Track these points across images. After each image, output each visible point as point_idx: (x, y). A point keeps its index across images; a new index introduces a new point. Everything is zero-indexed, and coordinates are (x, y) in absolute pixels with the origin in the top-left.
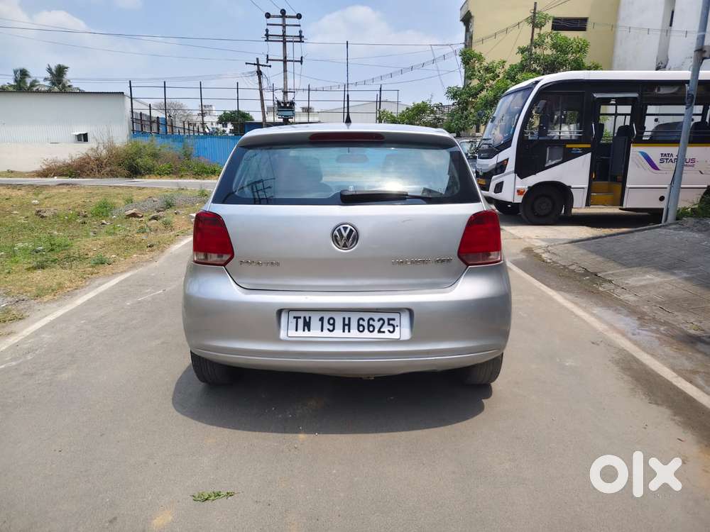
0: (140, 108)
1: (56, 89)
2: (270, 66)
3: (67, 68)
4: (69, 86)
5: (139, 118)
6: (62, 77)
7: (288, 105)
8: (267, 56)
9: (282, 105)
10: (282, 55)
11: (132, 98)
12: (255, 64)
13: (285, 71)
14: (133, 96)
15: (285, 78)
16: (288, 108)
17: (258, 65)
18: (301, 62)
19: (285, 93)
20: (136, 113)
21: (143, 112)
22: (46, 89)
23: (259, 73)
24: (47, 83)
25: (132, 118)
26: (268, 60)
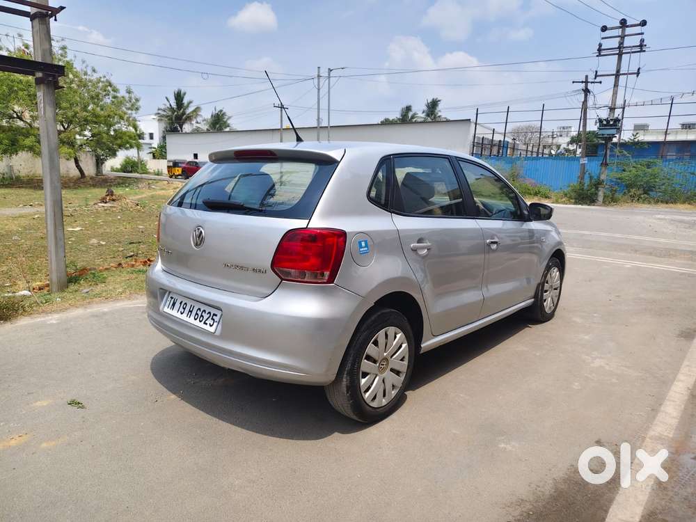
0: (483, 132)
1: (429, 119)
2: (601, 82)
3: (439, 101)
4: (439, 117)
5: (481, 142)
6: (436, 109)
7: (611, 123)
8: (596, 72)
9: (605, 122)
10: (615, 69)
11: (476, 124)
12: (582, 82)
13: (616, 85)
14: (478, 122)
15: (615, 94)
16: (611, 125)
17: (586, 82)
18: (638, 74)
19: (612, 109)
20: (479, 138)
21: (486, 136)
22: (422, 120)
23: (586, 91)
24: (423, 115)
25: (474, 142)
26: (596, 76)
